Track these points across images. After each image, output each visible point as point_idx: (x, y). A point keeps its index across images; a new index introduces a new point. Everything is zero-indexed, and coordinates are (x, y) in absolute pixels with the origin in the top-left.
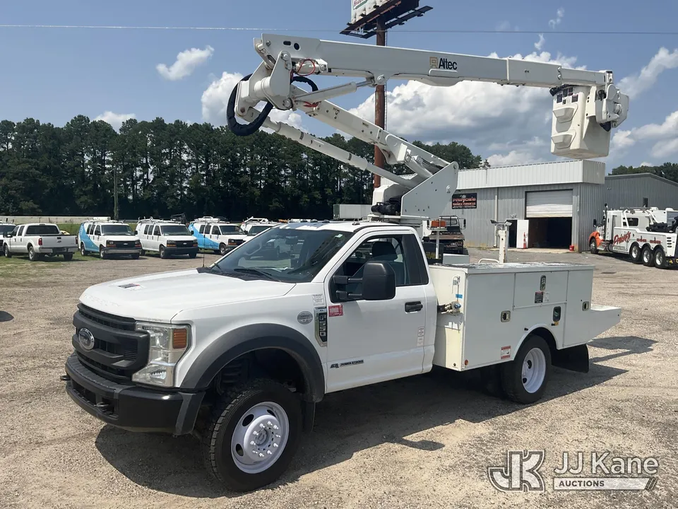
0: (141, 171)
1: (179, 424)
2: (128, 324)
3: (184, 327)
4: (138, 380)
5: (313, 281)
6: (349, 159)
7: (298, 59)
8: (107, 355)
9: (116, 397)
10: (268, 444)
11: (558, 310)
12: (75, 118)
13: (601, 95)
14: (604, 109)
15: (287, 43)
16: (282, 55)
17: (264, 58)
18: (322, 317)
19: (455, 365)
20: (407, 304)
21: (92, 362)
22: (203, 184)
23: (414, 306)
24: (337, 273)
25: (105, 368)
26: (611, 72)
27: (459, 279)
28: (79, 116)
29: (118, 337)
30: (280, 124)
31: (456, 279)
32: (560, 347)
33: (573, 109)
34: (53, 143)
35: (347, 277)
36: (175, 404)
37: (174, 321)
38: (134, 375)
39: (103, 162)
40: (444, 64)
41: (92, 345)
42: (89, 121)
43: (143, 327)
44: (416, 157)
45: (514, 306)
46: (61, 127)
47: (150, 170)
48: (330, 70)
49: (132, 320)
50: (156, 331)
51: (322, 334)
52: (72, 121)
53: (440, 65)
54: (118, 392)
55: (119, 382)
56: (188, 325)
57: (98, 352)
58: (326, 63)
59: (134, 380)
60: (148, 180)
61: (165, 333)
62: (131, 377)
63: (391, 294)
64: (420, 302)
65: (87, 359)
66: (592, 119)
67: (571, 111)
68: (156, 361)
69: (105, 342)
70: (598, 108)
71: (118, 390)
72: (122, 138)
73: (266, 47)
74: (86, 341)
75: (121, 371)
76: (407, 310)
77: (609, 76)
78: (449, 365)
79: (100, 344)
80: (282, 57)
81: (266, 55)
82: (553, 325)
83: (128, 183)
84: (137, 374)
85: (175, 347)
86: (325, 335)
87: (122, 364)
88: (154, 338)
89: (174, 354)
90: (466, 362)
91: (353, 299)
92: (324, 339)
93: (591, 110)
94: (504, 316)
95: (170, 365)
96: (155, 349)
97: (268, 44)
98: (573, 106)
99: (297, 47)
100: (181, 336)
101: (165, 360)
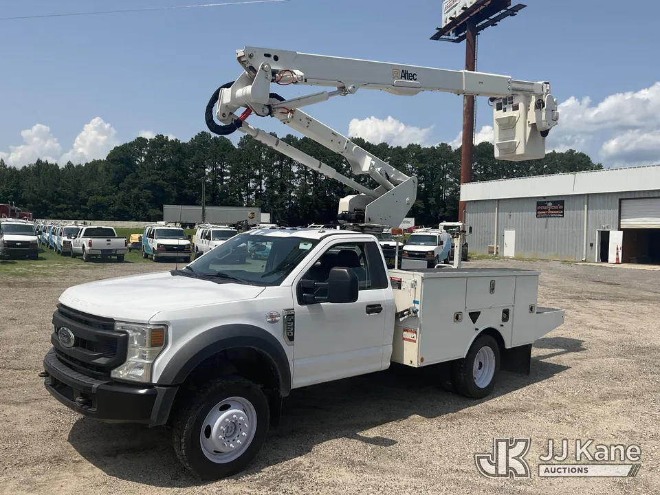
0: (253, 182)
1: (154, 416)
2: (108, 323)
3: (162, 327)
4: (116, 376)
5: (282, 284)
6: (319, 167)
7: (278, 71)
8: (87, 352)
9: (94, 391)
10: (237, 435)
11: (506, 312)
12: (199, 134)
13: (540, 105)
14: (544, 118)
15: (267, 55)
16: (263, 65)
17: (246, 68)
18: (290, 318)
19: (411, 362)
20: (368, 306)
21: (71, 359)
22: (310, 194)
23: (374, 308)
24: (304, 277)
25: (83, 364)
26: (548, 83)
27: (416, 282)
28: (203, 132)
29: (98, 336)
30: (258, 131)
31: (413, 282)
32: (508, 346)
33: (515, 117)
34: (179, 157)
35: (314, 281)
36: (150, 397)
37: (153, 322)
38: (112, 372)
39: (223, 174)
40: (405, 75)
41: (73, 342)
42: (211, 137)
43: (122, 327)
44: (379, 169)
45: (466, 308)
46: (186, 142)
47: (263, 181)
48: (306, 81)
49: (112, 320)
50: (134, 331)
51: (290, 334)
52: (196, 136)
53: (402, 76)
54: (96, 387)
55: (96, 377)
56: (165, 325)
57: (80, 350)
58: (302, 74)
59: (112, 376)
60: (261, 190)
61: (143, 333)
62: (110, 374)
63: (354, 297)
64: (380, 305)
65: (66, 356)
66: (534, 126)
67: (513, 119)
68: (133, 359)
69: (85, 340)
70: (538, 116)
71: (96, 384)
72: (239, 152)
73: (249, 59)
74: (66, 339)
75: (99, 368)
76: (368, 313)
77: (546, 87)
78: (406, 362)
79: (80, 342)
80: (263, 68)
81: (248, 65)
82: (502, 326)
83: (242, 193)
84: (116, 370)
85: (153, 345)
86: (292, 335)
87: (102, 361)
88: (133, 337)
89: (151, 353)
90: (422, 360)
91: (318, 301)
92: (291, 338)
93: (532, 118)
94: (457, 318)
95: (147, 362)
96: (133, 347)
97: (251, 56)
98: (515, 114)
99: (276, 58)
100: (158, 336)
101: (144, 358)
